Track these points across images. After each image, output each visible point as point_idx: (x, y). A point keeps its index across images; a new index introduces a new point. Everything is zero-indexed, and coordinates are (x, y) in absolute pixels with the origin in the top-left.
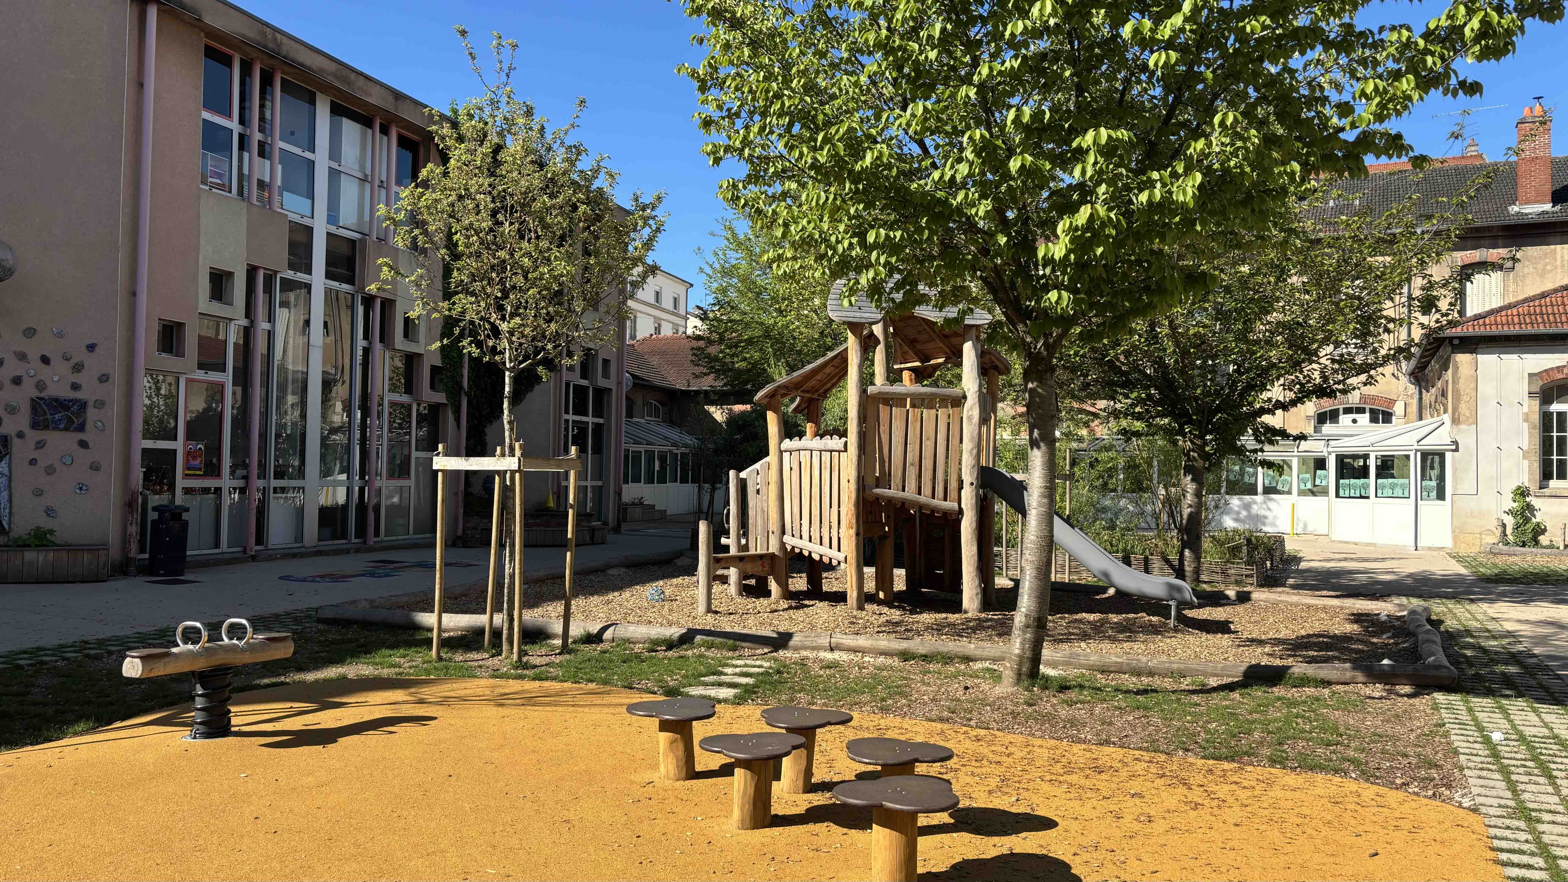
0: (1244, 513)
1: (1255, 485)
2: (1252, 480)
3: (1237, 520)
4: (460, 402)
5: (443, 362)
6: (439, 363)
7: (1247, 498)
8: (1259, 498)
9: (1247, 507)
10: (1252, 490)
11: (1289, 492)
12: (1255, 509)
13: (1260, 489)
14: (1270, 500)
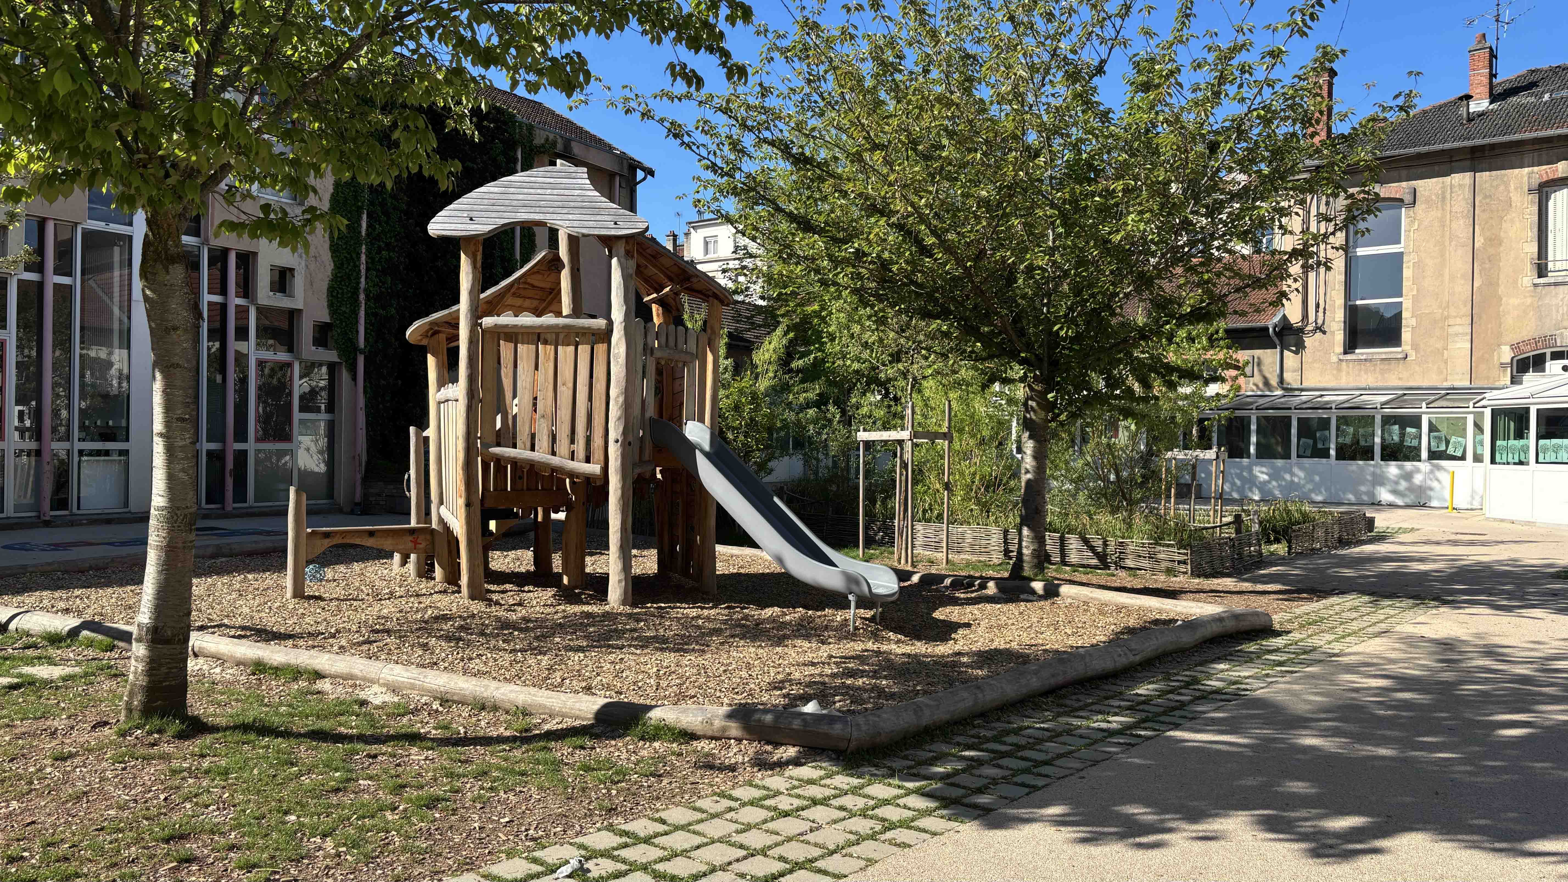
0: (1403, 485)
1: (1418, 449)
2: (1415, 443)
3: (1394, 492)
4: (355, 360)
5: (332, 317)
6: (327, 319)
7: (1409, 465)
8: (1424, 466)
9: (1408, 476)
10: (1413, 454)
11: (1463, 458)
12: (1418, 479)
13: (1424, 454)
14: (1439, 468)
